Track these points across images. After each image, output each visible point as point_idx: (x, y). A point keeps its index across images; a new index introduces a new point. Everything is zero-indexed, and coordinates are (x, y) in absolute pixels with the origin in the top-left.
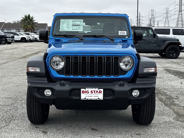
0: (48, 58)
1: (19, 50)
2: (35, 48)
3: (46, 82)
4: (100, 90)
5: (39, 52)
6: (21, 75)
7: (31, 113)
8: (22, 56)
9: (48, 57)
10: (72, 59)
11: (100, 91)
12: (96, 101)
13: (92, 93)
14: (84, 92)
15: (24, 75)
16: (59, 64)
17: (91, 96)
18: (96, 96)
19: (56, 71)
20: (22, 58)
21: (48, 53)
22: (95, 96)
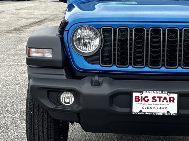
0: (68, 31)
1: (5, 15)
2: (37, 12)
3: (64, 77)
4: (172, 95)
5: (45, 19)
6: (12, 63)
7: (34, 137)
8: (13, 28)
9: (67, 28)
10: (115, 34)
11: (170, 98)
12: (163, 117)
13: (156, 101)
14: (138, 99)
15: (17, 65)
16: (89, 43)
17: (154, 108)
18: (163, 108)
19: (84, 56)
20: (11, 31)
21: (68, 21)
22: (160, 108)
